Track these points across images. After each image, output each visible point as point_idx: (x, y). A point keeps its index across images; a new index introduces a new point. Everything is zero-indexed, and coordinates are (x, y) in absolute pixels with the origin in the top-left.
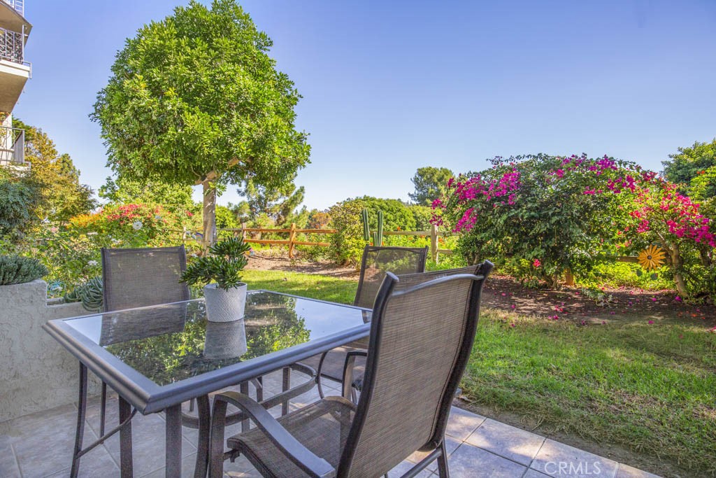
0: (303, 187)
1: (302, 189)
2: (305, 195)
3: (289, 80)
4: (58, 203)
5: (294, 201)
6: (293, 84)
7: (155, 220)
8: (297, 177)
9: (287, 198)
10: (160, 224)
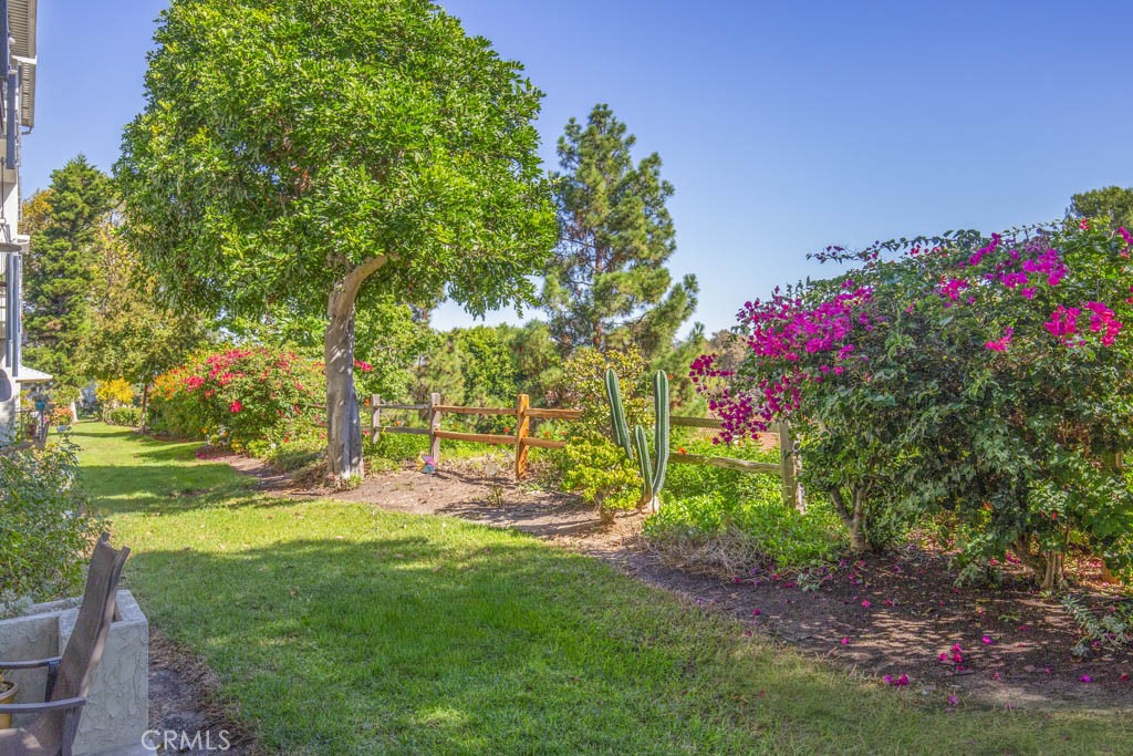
0: (693, 277)
1: (691, 282)
2: (699, 296)
3: (505, 61)
4: (139, 345)
5: (668, 315)
6: (521, 68)
7: (276, 384)
8: (675, 251)
9: (650, 307)
10: (287, 393)
